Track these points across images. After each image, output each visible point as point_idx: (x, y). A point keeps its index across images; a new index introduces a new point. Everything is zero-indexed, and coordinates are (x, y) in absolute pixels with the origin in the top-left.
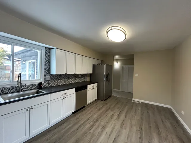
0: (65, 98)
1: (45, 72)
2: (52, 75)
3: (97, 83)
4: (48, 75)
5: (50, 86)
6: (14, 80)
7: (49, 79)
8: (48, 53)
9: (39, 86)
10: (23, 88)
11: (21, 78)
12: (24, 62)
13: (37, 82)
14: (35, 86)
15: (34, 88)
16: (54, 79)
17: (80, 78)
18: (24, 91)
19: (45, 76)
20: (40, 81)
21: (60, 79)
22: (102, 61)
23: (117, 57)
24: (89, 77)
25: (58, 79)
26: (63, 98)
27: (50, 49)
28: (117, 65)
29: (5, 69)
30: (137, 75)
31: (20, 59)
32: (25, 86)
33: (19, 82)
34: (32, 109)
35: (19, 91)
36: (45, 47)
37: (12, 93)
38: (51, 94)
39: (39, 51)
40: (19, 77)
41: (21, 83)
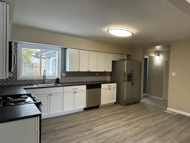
0: (76, 92)
1: (61, 69)
2: (67, 72)
3: (116, 84)
4: (64, 72)
5: (65, 82)
6: (41, 75)
7: (65, 76)
8: (64, 52)
9: (57, 81)
10: (46, 81)
11: (45, 74)
12: (48, 60)
13: (56, 78)
14: (54, 81)
15: (53, 82)
16: (69, 76)
17: (96, 76)
18: (47, 83)
19: (61, 73)
20: (58, 77)
21: (74, 77)
22: (128, 56)
23: (158, 48)
24: (109, 76)
25: (72, 76)
26: (74, 92)
27: (65, 49)
28: (158, 60)
29: (33, 67)
30: (174, 74)
31: (45, 57)
32: (48, 80)
33: (44, 77)
34: (51, 95)
35: (44, 84)
36: (62, 48)
37: (41, 84)
38: (64, 87)
39: (57, 52)
40: (44, 72)
41: (45, 78)
